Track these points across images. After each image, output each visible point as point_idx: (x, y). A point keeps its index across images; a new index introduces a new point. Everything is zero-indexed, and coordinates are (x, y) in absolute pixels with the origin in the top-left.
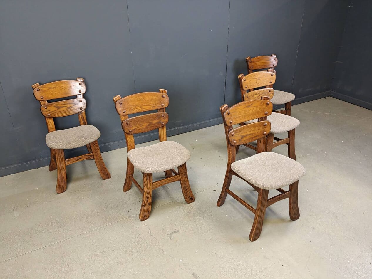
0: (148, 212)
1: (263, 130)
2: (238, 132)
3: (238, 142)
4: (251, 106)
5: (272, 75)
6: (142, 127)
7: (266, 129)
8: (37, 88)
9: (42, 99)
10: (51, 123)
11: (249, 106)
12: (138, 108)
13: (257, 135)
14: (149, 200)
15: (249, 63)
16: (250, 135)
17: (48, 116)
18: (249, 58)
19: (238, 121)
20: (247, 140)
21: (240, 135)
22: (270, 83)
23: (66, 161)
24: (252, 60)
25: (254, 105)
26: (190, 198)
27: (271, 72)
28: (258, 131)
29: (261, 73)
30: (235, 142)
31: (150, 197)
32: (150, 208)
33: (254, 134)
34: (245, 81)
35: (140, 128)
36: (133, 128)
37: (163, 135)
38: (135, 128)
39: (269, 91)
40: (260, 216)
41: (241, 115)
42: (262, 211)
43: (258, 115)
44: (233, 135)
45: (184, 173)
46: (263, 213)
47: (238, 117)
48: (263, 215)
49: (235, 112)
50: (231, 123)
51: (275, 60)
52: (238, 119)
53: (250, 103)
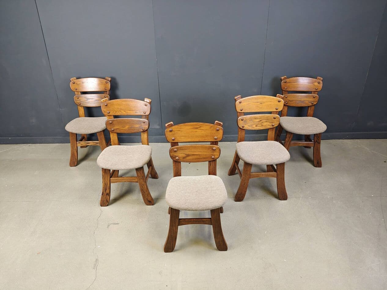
0: (107, 201)
1: (212, 153)
2: (182, 150)
3: (181, 158)
4: (199, 128)
5: (279, 102)
6: (124, 128)
7: (215, 153)
8: (73, 81)
9: (75, 91)
10: (82, 111)
11: (197, 128)
12: (123, 112)
13: (204, 157)
14: (107, 190)
15: (283, 83)
16: (197, 155)
17: (78, 105)
18: (285, 78)
19: (183, 140)
20: (193, 159)
21: (185, 153)
22: (277, 109)
23: (77, 143)
24: (288, 80)
25: (202, 128)
26: (149, 201)
27: (280, 98)
28: (205, 153)
29: (265, 97)
30: (177, 158)
31: (108, 188)
32: (109, 197)
33: (201, 155)
34: (240, 103)
35: (123, 129)
36: (116, 128)
37: (144, 139)
38: (119, 127)
39: (274, 118)
40: (171, 231)
41: (186, 135)
42: (173, 227)
43: (206, 138)
44: (175, 151)
45: (141, 177)
46: (174, 229)
47: (183, 136)
48: (174, 231)
49: (179, 131)
50: (173, 140)
51: (319, 83)
52: (182, 138)
53: (198, 125)
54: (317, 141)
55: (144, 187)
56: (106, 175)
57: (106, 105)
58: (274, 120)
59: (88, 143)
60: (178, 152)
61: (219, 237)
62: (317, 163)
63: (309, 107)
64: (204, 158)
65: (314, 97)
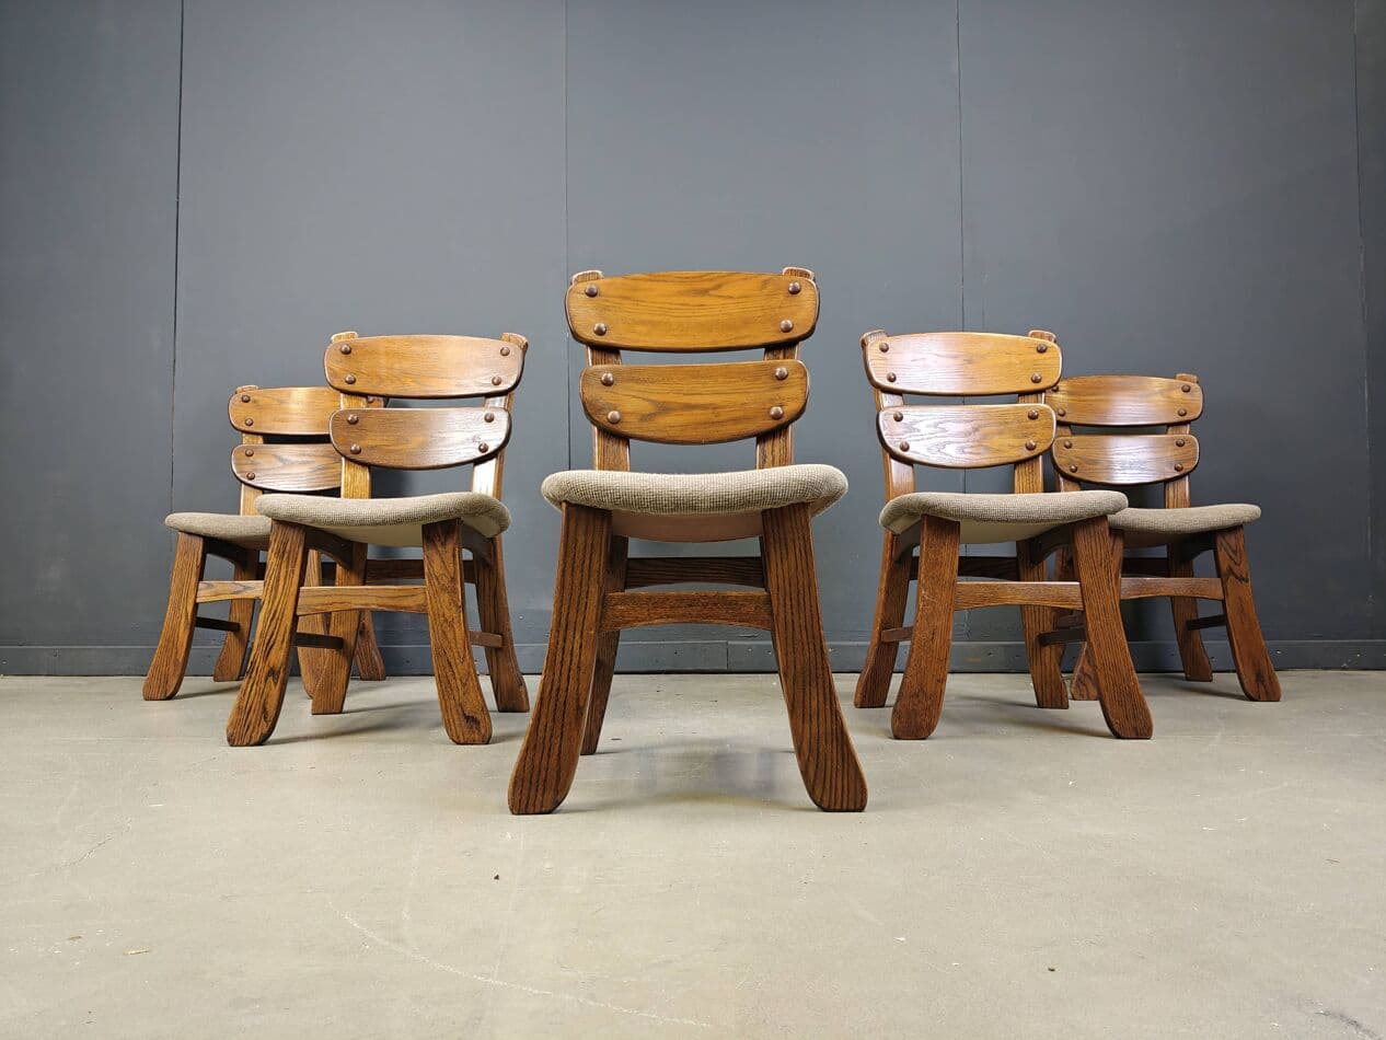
0: (265, 709)
1: (769, 395)
2: (638, 381)
3: (633, 419)
4: (711, 292)
5: (1042, 351)
7: (786, 392)
11: (705, 292)
13: (736, 413)
14: (273, 651)
16: (704, 407)
17: (246, 480)
19: (642, 338)
20: (685, 426)
21: (653, 398)
22: (1036, 381)
23: (201, 586)
25: (724, 291)
28: (743, 399)
30: (613, 413)
31: (280, 638)
32: (275, 691)
33: (724, 406)
34: (883, 351)
35: (396, 448)
38: (383, 443)
39: (1033, 417)
40: (559, 659)
41: (656, 318)
42: (570, 633)
43: (745, 332)
44: (607, 383)
45: (445, 581)
46: (577, 646)
47: (643, 323)
48: (575, 660)
49: (627, 298)
50: (600, 332)
51: (1187, 390)
52: (639, 328)
53: (708, 280)
54: (1230, 570)
55: (450, 636)
56: (284, 565)
57: (347, 353)
58: (1031, 423)
59: (246, 588)
60: (618, 388)
61: (814, 703)
62: (1257, 680)
63: (1167, 481)
64: (736, 420)
65: (1179, 445)
